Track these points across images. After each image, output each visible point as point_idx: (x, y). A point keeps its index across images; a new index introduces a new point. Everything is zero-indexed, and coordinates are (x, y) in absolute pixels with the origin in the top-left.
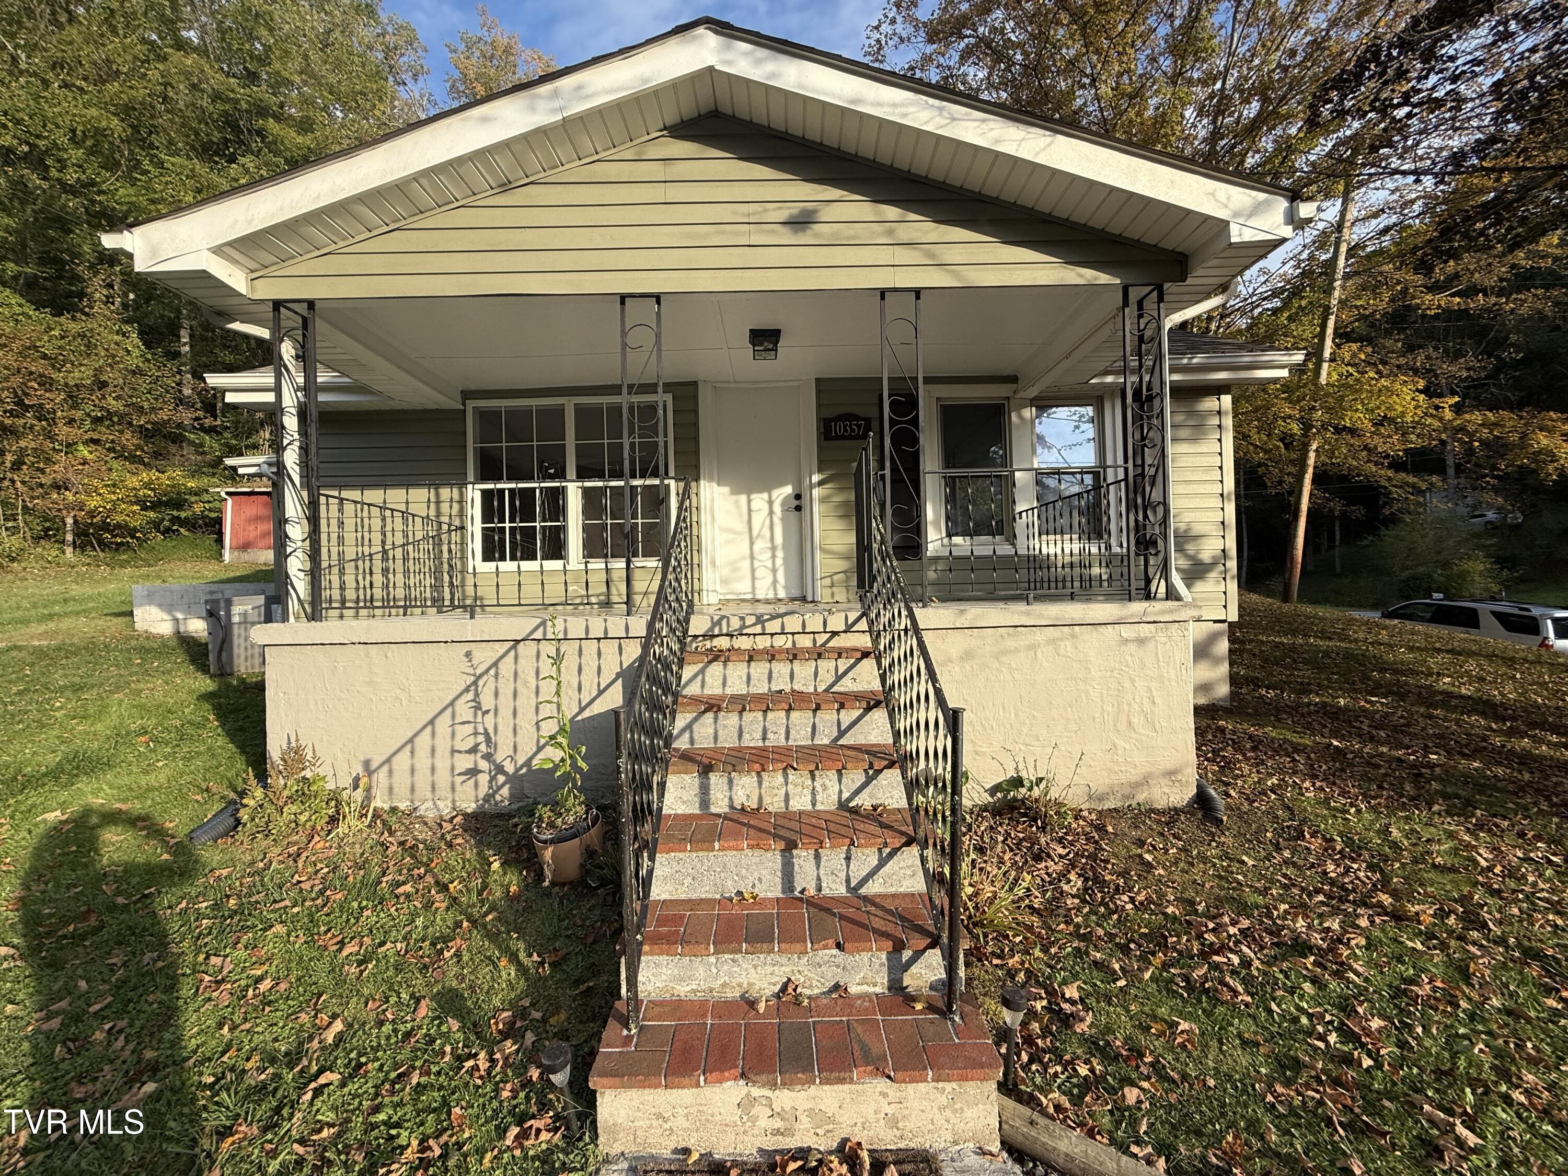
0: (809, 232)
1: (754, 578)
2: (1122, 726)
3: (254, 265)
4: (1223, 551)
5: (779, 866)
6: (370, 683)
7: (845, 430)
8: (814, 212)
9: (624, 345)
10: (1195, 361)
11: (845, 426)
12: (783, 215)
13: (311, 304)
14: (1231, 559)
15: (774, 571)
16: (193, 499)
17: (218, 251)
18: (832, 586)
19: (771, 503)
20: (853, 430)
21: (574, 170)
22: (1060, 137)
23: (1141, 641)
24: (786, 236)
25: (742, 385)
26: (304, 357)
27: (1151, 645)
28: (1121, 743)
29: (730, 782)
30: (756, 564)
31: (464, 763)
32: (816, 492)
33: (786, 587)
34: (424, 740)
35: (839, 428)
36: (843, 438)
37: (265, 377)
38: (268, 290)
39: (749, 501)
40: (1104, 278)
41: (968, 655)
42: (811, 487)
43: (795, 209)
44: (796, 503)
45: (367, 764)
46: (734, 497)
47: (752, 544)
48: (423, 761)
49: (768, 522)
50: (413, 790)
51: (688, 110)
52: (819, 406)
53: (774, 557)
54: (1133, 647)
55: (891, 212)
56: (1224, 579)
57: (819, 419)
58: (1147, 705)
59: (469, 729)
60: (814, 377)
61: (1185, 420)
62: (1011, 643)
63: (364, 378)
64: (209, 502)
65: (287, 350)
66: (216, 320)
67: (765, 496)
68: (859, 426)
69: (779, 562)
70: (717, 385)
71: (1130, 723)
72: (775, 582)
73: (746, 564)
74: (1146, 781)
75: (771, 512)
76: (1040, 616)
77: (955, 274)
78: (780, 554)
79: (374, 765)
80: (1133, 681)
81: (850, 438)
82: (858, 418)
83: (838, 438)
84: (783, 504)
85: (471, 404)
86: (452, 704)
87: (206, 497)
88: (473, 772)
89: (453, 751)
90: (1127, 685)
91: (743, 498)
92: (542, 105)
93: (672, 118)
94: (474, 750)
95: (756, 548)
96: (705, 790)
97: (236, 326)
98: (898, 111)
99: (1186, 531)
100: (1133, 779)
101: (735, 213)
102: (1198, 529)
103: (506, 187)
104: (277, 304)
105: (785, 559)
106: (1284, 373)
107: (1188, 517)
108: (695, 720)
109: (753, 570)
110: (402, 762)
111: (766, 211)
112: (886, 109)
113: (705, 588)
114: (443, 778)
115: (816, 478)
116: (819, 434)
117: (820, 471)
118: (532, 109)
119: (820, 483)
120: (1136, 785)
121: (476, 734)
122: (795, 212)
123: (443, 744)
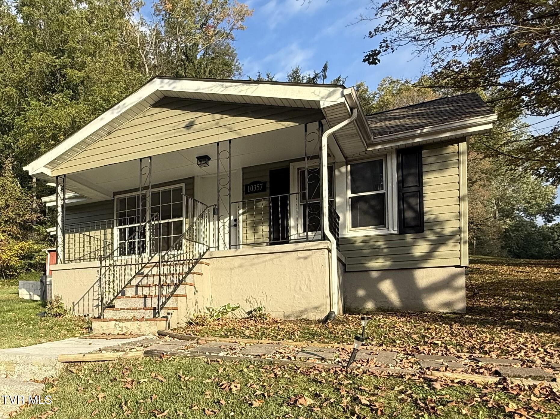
0: (192, 129)
2: (297, 289)
3: (52, 167)
4: (459, 228)
5: (143, 301)
6: (75, 281)
7: (254, 189)
8: (194, 121)
9: (141, 174)
10: (425, 131)
11: (254, 187)
12: (184, 125)
13: (65, 175)
14: (464, 232)
16: (36, 254)
17: (45, 166)
20: (257, 188)
21: (127, 124)
22: (260, 85)
23: (305, 258)
24: (185, 131)
25: (212, 176)
26: (63, 189)
27: (309, 259)
28: (297, 296)
29: (143, 289)
31: (96, 303)
32: (241, 218)
34: (86, 297)
35: (251, 188)
36: (253, 192)
37: (53, 197)
38: (55, 174)
40: (292, 124)
41: (241, 266)
42: (239, 215)
43: (187, 122)
44: (235, 223)
45: (73, 303)
48: (86, 303)
50: (84, 311)
51: (157, 99)
52: (243, 179)
54: (302, 260)
55: (218, 116)
56: (460, 243)
57: (243, 185)
58: (307, 282)
59: (97, 293)
61: (436, 160)
62: (256, 261)
63: (82, 193)
64: (41, 256)
65: (59, 189)
66: (44, 183)
68: (260, 186)
70: (203, 177)
71: (300, 288)
74: (306, 310)
76: (266, 250)
77: (238, 134)
79: (75, 304)
80: (302, 273)
81: (256, 192)
82: (260, 182)
83: (251, 193)
85: (116, 197)
86: (93, 286)
87: (41, 253)
88: (98, 306)
89: (93, 299)
90: (300, 274)
92: (115, 111)
93: (152, 102)
94: (98, 299)
96: (137, 291)
97: (49, 184)
98: (210, 89)
99: (434, 219)
100: (301, 309)
101: (170, 127)
102: (442, 217)
103: (109, 133)
104: (57, 177)
106: (490, 126)
107: (436, 211)
108: (142, 279)
110: (81, 303)
111: (179, 124)
112: (207, 90)
114: (91, 308)
115: (241, 211)
116: (243, 191)
117: (243, 208)
118: (113, 113)
119: (243, 213)
120: (302, 312)
121: (99, 294)
122: (188, 123)
123: (91, 298)
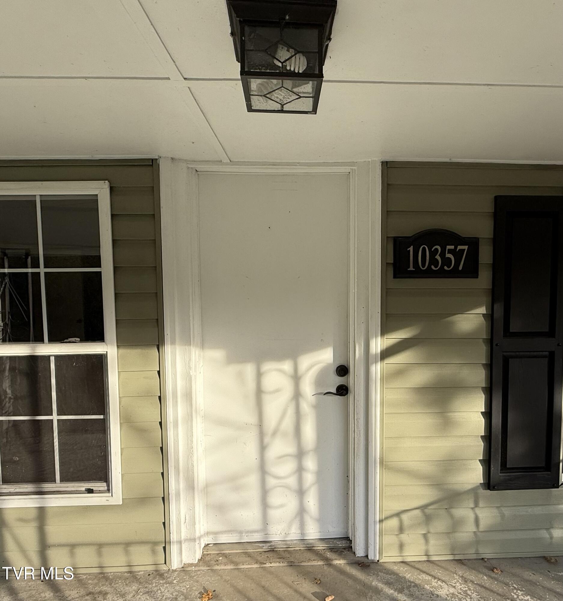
1: (265, 506)
7: (433, 261)
11: (433, 254)
15: (301, 492)
18: (401, 530)
19: (296, 378)
20: (447, 262)
30: (271, 482)
32: (377, 369)
33: (321, 520)
35: (421, 256)
36: (429, 274)
39: (259, 375)
42: (369, 357)
44: (340, 381)
46: (233, 369)
47: (263, 448)
49: (291, 411)
52: (386, 213)
53: (300, 470)
57: (385, 238)
60: (377, 159)
67: (287, 366)
68: (458, 255)
69: (309, 478)
70: (199, 167)
72: (302, 511)
73: (253, 479)
75: (297, 395)
78: (310, 464)
81: (441, 274)
82: (457, 240)
83: (418, 274)
84: (319, 381)
91: (249, 369)
95: (273, 452)
105: (320, 474)
109: (265, 493)
113: (174, 537)
115: (377, 343)
116: (385, 265)
117: (385, 331)
119: (386, 354)
